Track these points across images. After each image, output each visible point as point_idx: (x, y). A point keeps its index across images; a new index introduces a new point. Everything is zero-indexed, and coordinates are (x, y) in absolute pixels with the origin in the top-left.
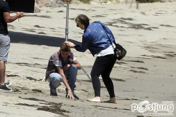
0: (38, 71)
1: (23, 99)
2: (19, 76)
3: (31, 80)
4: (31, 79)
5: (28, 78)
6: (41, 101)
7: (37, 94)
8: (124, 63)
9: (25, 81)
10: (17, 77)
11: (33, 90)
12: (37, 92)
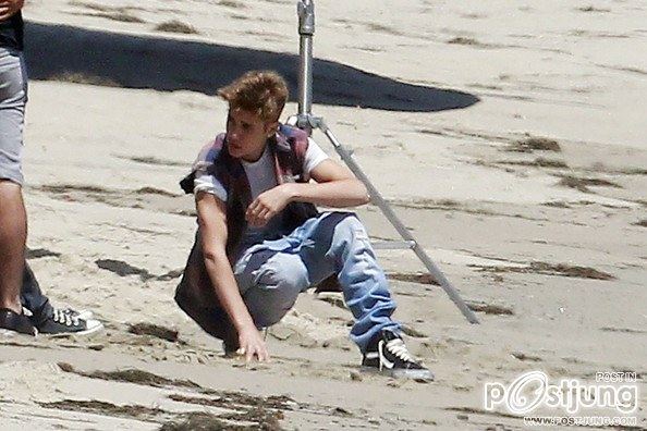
0: (158, 229)
1: (84, 375)
2: (57, 255)
3: (122, 274)
4: (120, 268)
5: (105, 264)
6: (179, 384)
7: (158, 351)
8: (606, 183)
9: (92, 282)
10: (48, 258)
11: (134, 330)
12: (157, 340)
